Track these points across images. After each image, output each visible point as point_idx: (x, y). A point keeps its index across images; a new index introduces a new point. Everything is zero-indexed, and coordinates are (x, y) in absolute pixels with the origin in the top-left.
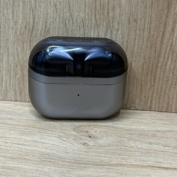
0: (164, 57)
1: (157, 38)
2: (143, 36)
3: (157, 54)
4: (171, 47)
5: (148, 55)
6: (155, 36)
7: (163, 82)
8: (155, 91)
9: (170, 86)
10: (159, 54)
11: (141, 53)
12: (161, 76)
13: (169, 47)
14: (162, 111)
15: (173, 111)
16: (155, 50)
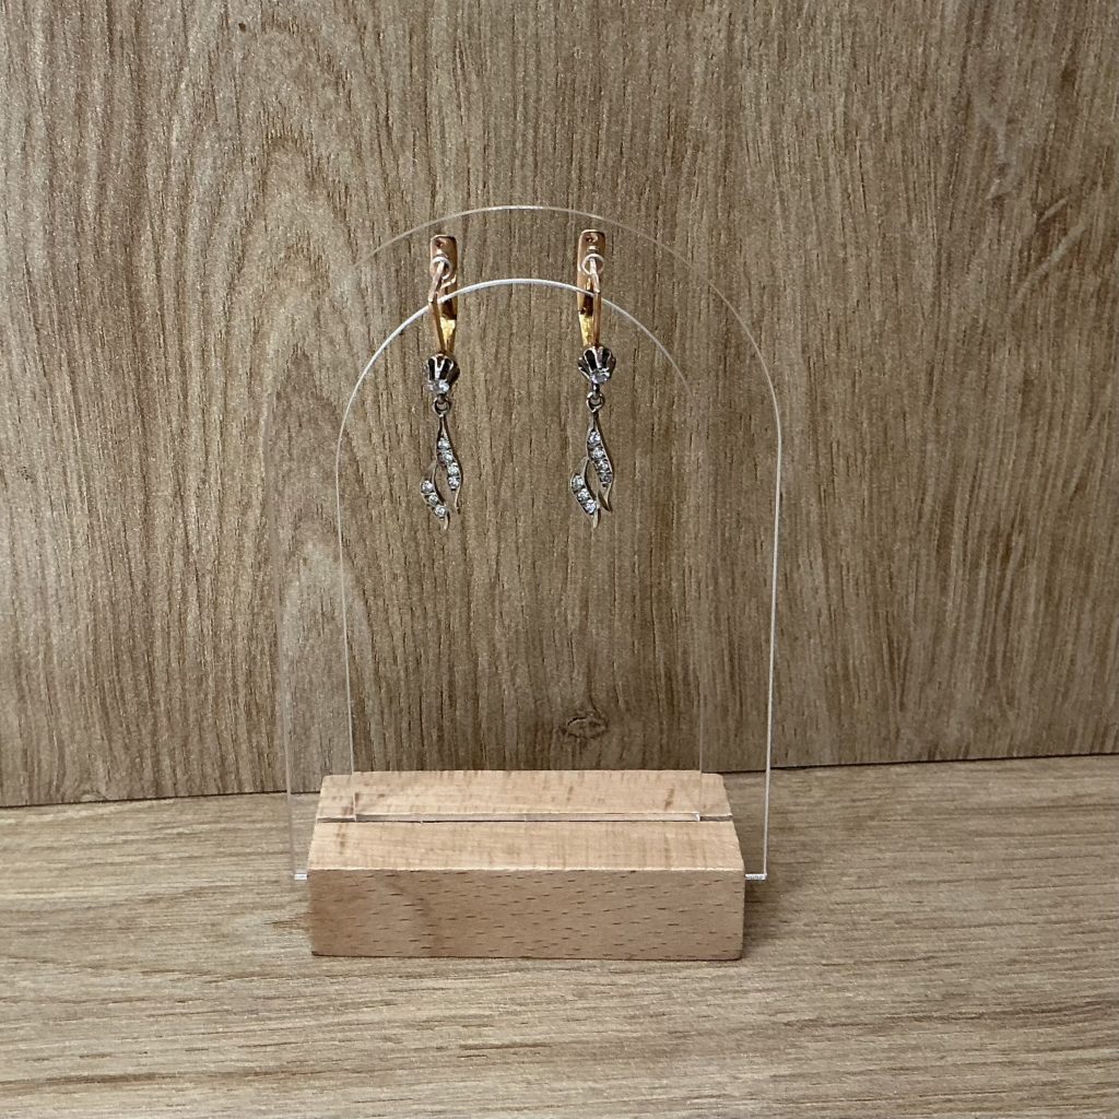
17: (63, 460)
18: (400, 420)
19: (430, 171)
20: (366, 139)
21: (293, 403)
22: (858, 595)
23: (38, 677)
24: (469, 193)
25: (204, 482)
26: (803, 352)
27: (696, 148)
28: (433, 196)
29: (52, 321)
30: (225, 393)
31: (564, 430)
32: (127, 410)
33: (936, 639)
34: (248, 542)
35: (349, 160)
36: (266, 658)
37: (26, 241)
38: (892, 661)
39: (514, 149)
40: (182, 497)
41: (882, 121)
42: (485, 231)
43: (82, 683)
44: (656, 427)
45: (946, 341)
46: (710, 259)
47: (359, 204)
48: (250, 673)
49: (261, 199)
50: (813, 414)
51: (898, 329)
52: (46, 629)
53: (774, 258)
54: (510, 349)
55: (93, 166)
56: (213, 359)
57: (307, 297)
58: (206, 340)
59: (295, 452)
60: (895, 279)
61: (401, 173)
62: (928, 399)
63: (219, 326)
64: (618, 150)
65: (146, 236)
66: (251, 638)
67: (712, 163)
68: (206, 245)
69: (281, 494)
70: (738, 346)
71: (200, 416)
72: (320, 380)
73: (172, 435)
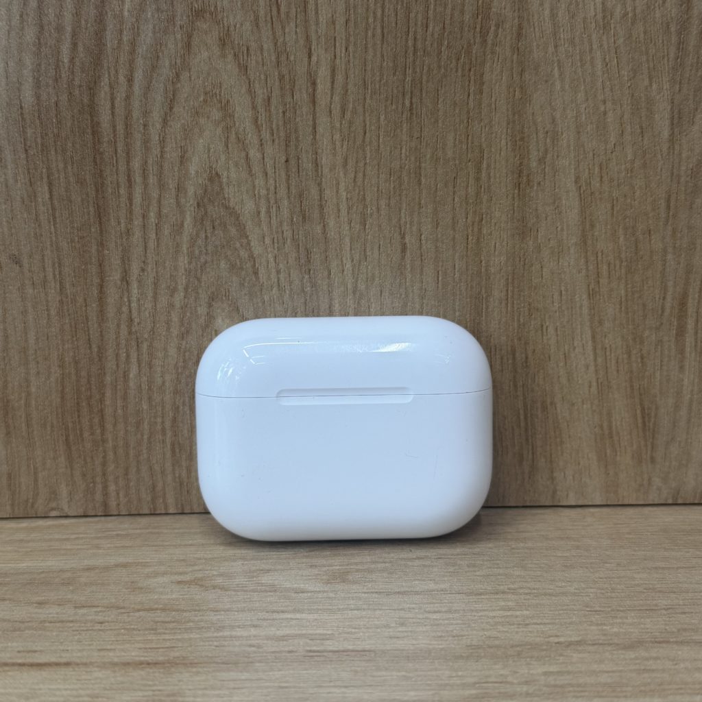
0: (117, 355)
1: (86, 306)
2: (47, 301)
3: (96, 350)
4: (130, 326)
5: (71, 354)
6: (80, 300)
7: (129, 428)
8: (111, 455)
9: (149, 438)
10: (101, 350)
11: (49, 349)
12: (120, 411)
13: (124, 328)
14: (141, 512)
15: (171, 511)
16: (89, 340)
17: (42, 250)
18: (285, 227)
19: (308, 38)
20: (262, 13)
21: (209, 210)
22: (618, 371)
23: (21, 417)
24: (335, 56)
25: (143, 270)
26: (576, 182)
27: (497, 26)
28: (310, 57)
29: (37, 144)
30: (159, 202)
31: (403, 237)
32: (89, 214)
33: (677, 407)
34: (175, 318)
35: (250, 28)
36: (187, 408)
37: (20, 84)
38: (644, 423)
39: (367, 23)
40: (127, 282)
41: (629, 9)
42: (347, 83)
43: (52, 423)
44: (470, 238)
45: (679, 176)
46: (508, 110)
47: (257, 62)
48: (174, 420)
49: (187, 57)
50: (583, 230)
51: (644, 165)
52: (27, 381)
53: (555, 110)
54: (364, 175)
55: (69, 29)
56: (151, 176)
57: (219, 131)
58: (146, 162)
59: (209, 248)
60: (641, 128)
61: (287, 39)
62: (667, 221)
63: (156, 151)
64: (441, 25)
65: (105, 81)
66: (176, 392)
67: (508, 38)
68: (148, 89)
69: (199, 280)
70: (528, 176)
71: (141, 219)
72: (228, 194)
73: (121, 234)
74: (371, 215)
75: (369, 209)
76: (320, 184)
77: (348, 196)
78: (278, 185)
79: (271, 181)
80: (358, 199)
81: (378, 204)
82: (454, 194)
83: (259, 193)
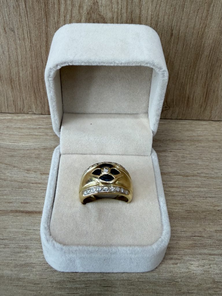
17: (22, 27)
21: (92, 16)
23: (17, 83)
30: (71, 11)
32: (42, 14)
43: (29, 86)
52: (19, 72)
54: (160, 6)
71: (63, 18)
72: (101, 10)
73: (55, 23)
74: (160, 22)
75: (160, 19)
76: (140, 9)
77: (152, 14)
78: (122, 7)
79: (120, 6)
80: (156, 15)
81: (164, 18)
82: (197, 16)
83: (114, 10)
